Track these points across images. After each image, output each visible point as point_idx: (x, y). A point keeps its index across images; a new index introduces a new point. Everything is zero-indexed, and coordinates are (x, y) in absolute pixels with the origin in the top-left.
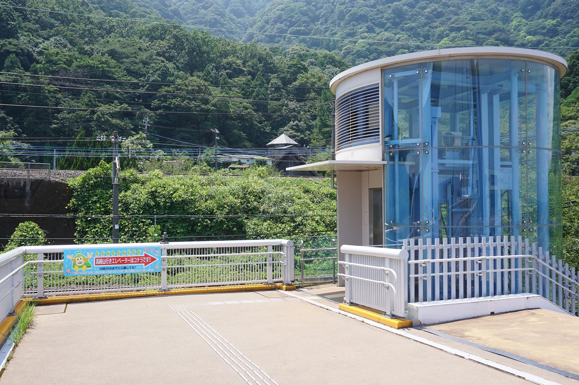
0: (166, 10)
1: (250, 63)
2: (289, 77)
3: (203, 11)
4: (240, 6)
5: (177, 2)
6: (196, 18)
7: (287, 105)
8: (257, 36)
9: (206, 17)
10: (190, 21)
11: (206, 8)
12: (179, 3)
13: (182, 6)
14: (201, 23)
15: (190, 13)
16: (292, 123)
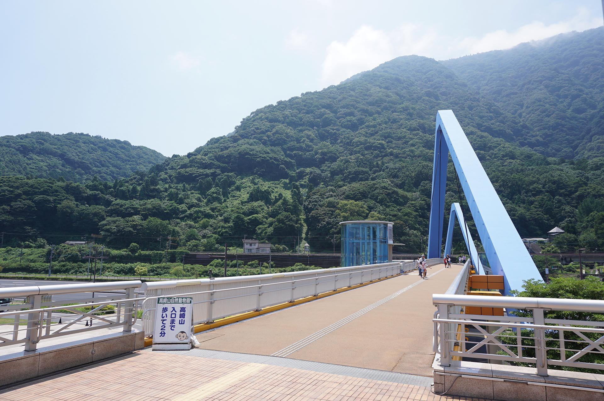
0: (517, 127)
1: (547, 186)
2: (573, 190)
3: (547, 119)
4: (582, 104)
5: (526, 115)
6: (541, 125)
7: (565, 210)
8: (594, 130)
9: (549, 123)
10: (536, 129)
11: (548, 116)
12: (528, 116)
13: (530, 118)
14: (545, 129)
15: (536, 122)
16: (566, 219)
